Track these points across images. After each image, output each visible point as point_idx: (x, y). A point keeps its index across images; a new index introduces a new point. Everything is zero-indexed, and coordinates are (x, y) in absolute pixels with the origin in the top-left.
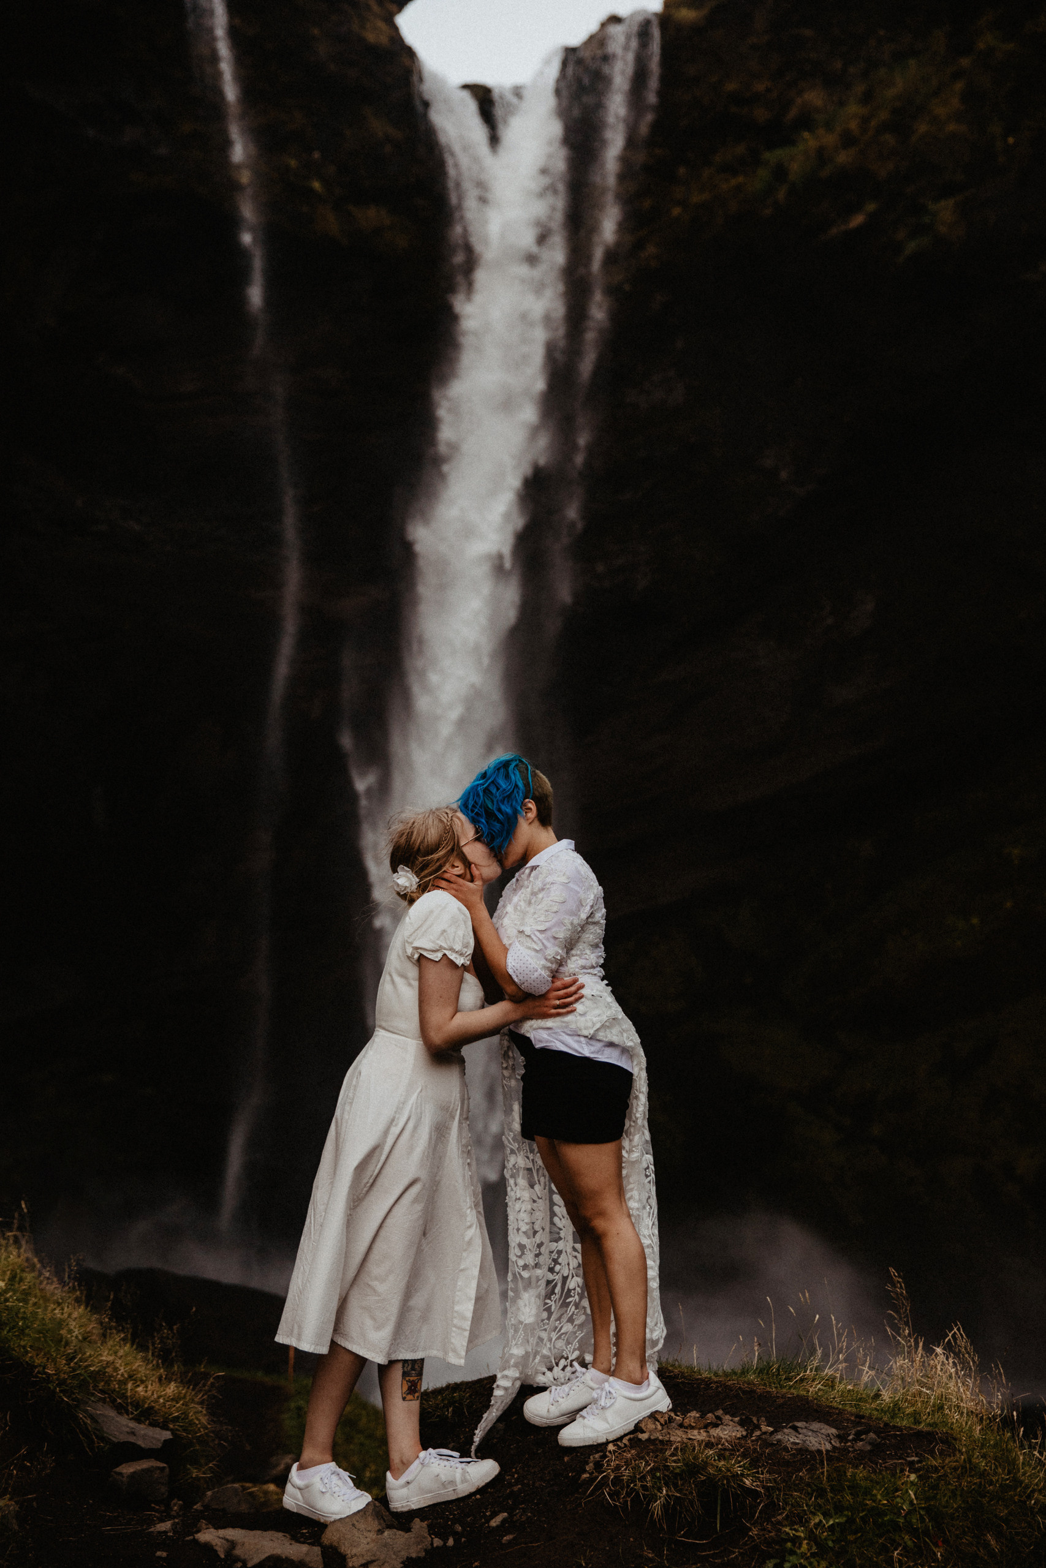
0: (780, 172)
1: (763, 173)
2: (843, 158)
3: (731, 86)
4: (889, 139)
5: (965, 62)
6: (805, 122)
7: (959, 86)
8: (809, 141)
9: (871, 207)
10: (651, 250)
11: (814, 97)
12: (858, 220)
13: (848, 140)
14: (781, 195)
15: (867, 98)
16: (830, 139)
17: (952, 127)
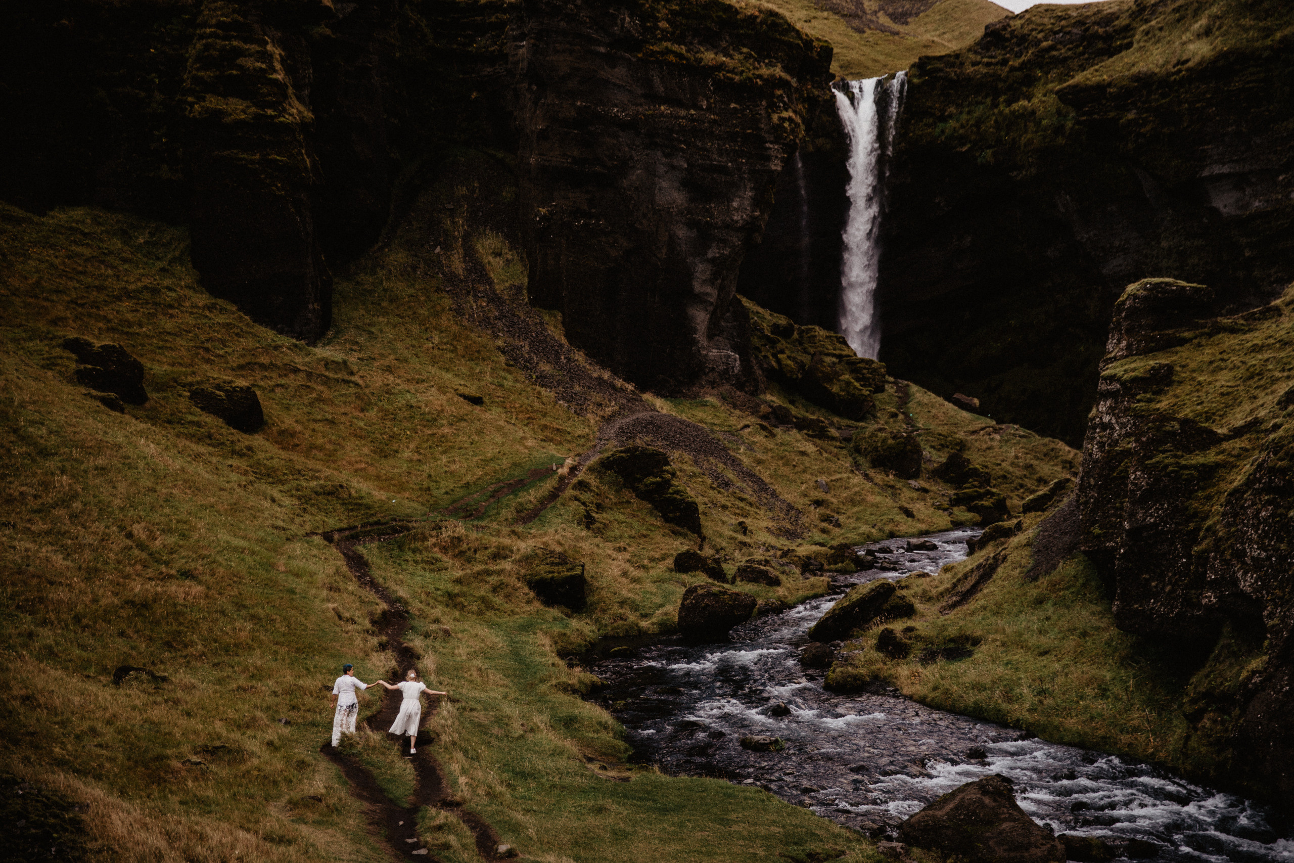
0: (943, 132)
1: (938, 130)
2: (961, 131)
3: (929, 104)
4: (975, 129)
5: (996, 111)
6: (950, 116)
7: (994, 118)
8: (952, 123)
9: (969, 145)
10: (903, 144)
11: (952, 109)
12: (964, 149)
13: (962, 126)
14: (943, 138)
15: (969, 113)
16: (957, 125)
17: (991, 130)
